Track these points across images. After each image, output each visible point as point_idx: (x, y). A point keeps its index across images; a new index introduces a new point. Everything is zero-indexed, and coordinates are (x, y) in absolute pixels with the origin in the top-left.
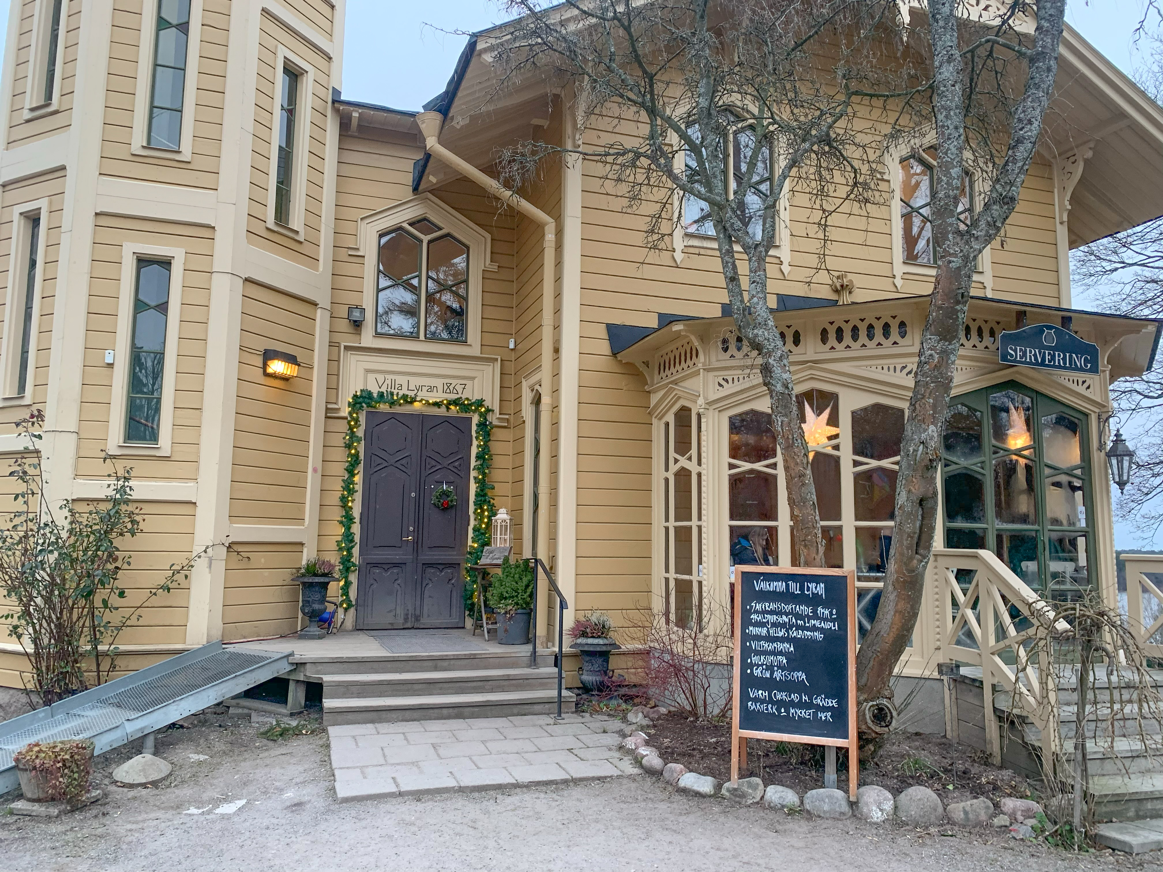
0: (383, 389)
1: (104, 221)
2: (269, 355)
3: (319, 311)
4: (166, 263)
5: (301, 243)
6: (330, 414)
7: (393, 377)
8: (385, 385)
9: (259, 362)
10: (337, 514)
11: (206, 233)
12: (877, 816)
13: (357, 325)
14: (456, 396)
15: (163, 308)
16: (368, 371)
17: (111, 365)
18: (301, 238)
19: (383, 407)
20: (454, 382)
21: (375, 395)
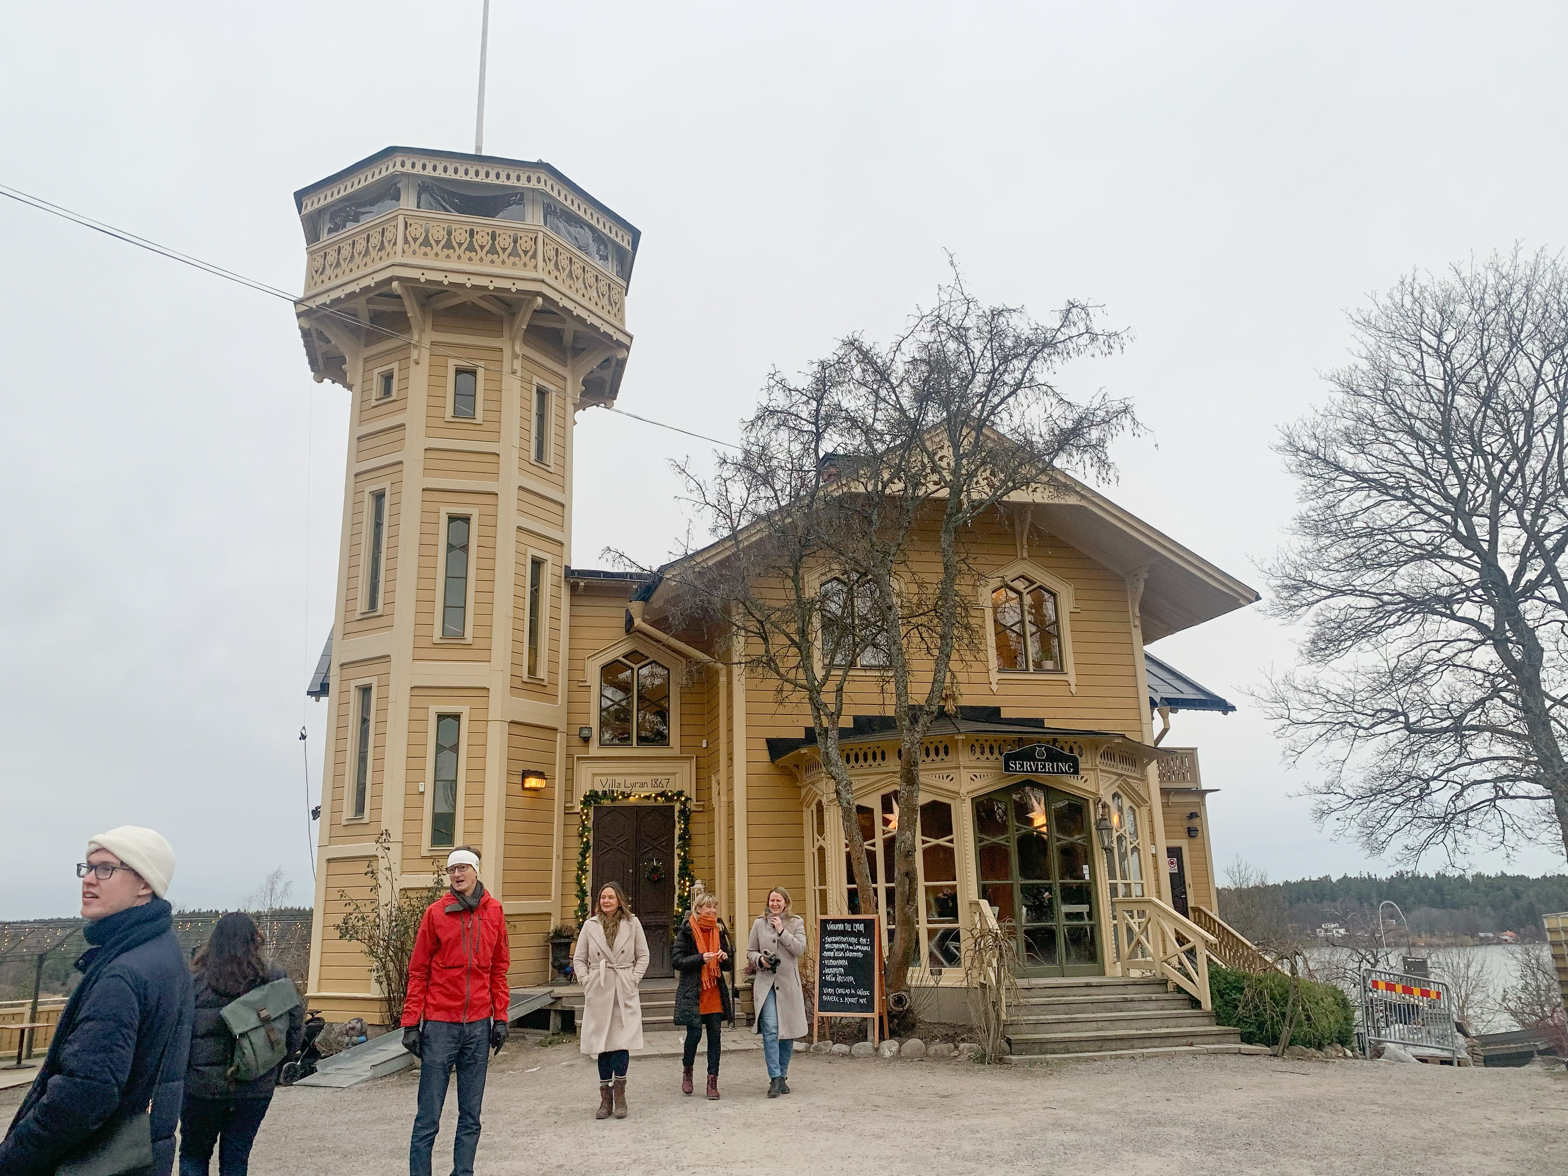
0: (606, 789)
1: (417, 692)
2: (526, 774)
3: (559, 735)
4: (457, 717)
5: (545, 686)
6: (568, 812)
7: (614, 778)
8: (607, 785)
9: (519, 779)
10: (574, 890)
11: (484, 693)
12: (887, 1054)
13: (586, 740)
14: (663, 789)
15: (455, 748)
16: (594, 775)
17: (422, 793)
18: (545, 683)
19: (606, 803)
20: (660, 778)
21: (600, 793)
